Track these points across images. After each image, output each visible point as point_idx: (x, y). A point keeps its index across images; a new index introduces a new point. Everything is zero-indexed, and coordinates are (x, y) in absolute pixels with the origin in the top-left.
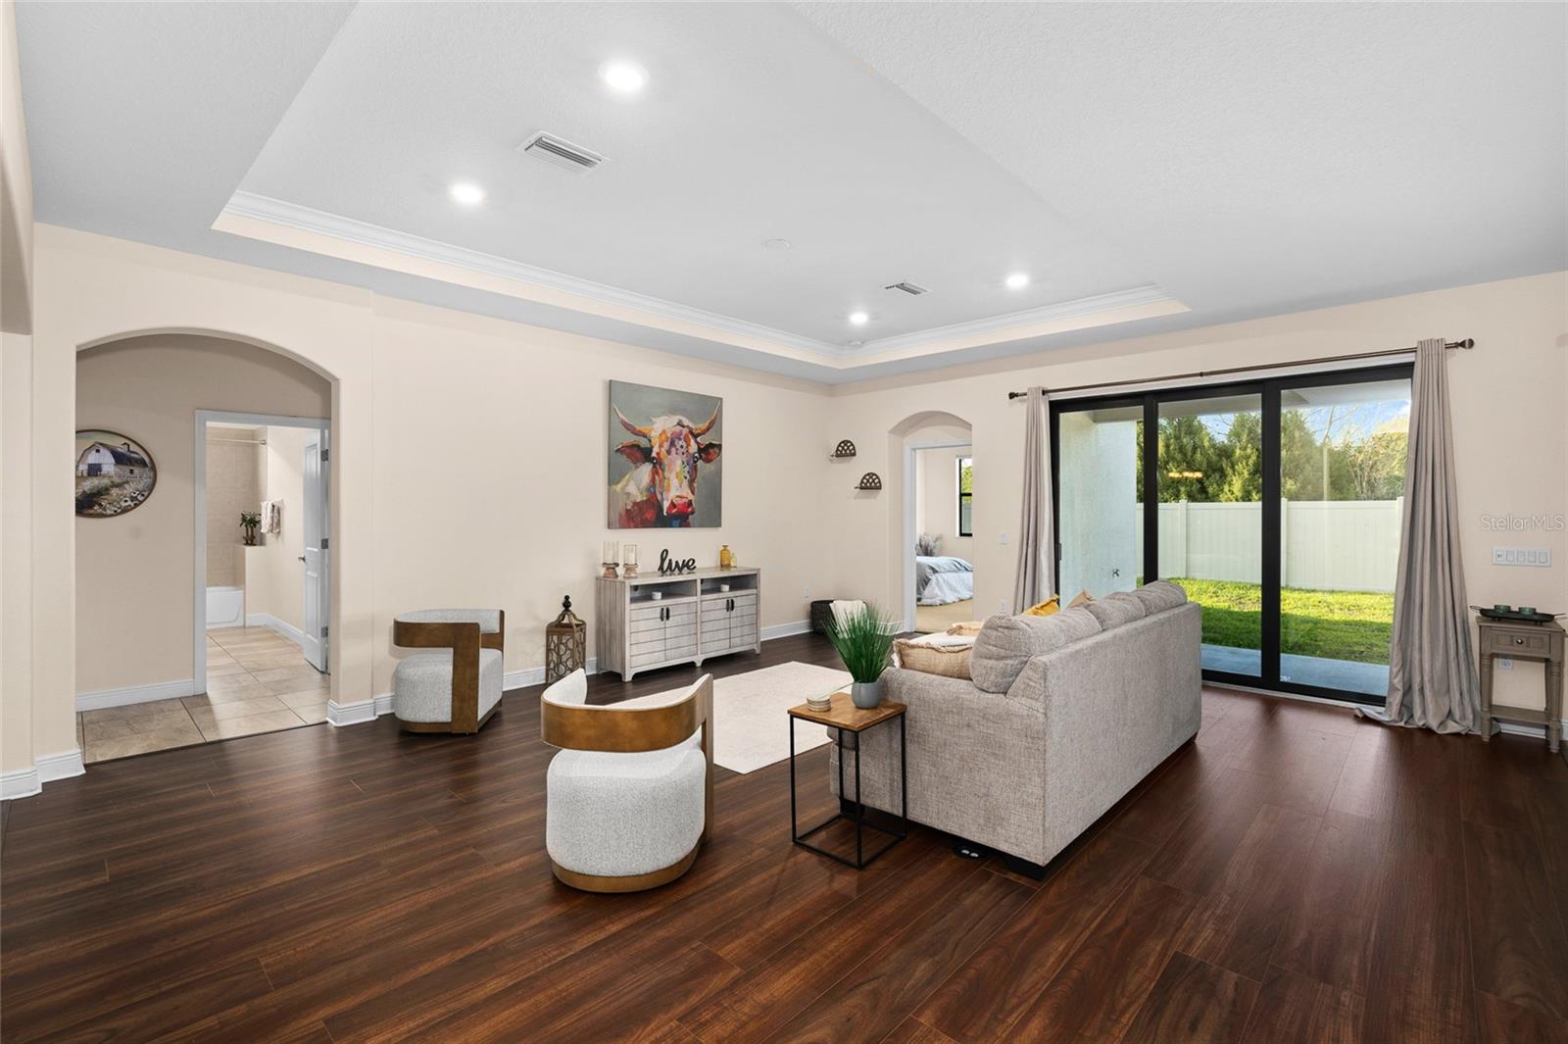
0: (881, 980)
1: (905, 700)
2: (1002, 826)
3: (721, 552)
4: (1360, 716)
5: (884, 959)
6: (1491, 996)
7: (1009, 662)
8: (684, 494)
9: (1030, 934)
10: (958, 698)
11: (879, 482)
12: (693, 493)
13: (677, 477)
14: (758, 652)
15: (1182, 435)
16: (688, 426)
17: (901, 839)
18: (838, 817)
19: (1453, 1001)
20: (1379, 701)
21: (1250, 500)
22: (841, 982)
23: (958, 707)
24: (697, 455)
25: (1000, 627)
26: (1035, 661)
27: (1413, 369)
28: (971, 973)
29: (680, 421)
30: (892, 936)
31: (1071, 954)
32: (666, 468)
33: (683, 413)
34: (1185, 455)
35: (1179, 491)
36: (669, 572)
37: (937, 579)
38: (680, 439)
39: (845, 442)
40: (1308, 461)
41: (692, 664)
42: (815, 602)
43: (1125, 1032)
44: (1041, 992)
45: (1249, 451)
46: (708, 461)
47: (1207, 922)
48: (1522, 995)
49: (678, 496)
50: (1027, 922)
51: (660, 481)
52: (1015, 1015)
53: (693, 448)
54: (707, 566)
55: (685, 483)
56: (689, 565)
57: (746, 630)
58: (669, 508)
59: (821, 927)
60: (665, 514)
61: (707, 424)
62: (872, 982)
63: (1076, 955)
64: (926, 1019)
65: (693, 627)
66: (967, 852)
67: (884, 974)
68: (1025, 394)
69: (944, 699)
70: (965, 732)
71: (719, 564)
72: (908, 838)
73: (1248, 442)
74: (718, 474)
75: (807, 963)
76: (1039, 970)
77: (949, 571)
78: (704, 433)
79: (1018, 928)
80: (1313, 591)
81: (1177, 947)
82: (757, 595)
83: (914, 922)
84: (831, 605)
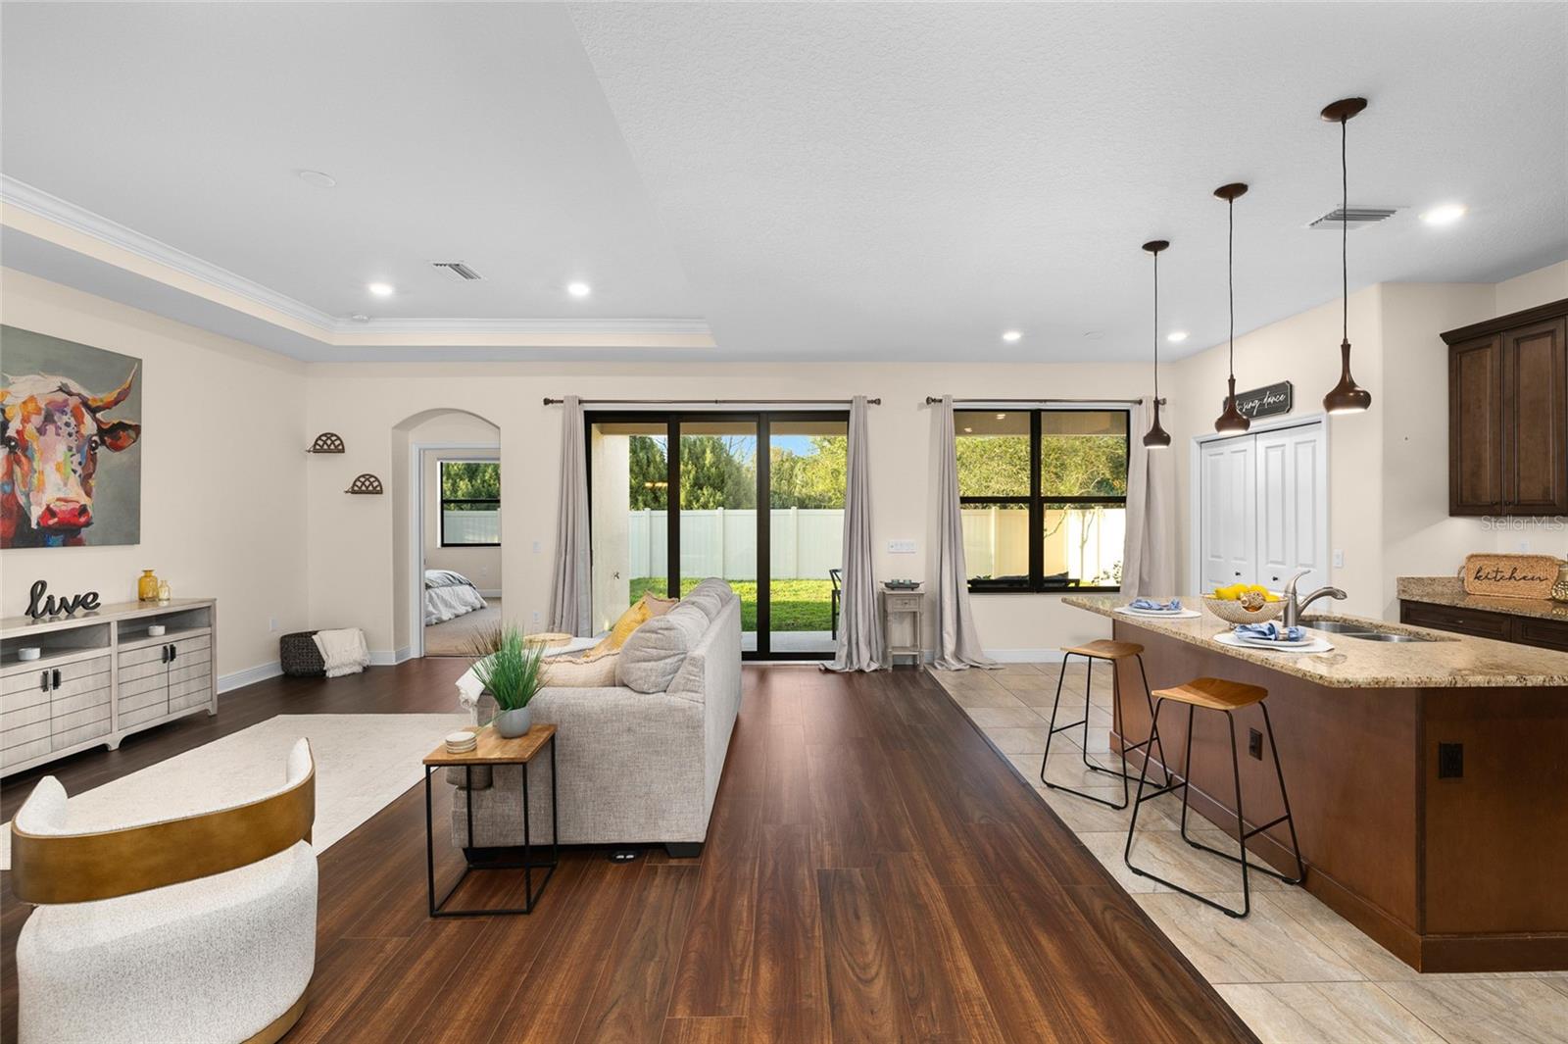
0: (620, 1003)
1: (555, 719)
2: (663, 818)
3: (140, 580)
4: (823, 668)
5: (611, 984)
6: (971, 824)
7: (668, 661)
8: (72, 495)
9: (717, 904)
10: (616, 706)
11: (380, 485)
12: (88, 494)
13: (58, 470)
14: (213, 711)
15: (639, 450)
16: (79, 395)
17: (554, 867)
18: (469, 871)
19: (960, 835)
20: (831, 656)
21: (691, 509)
22: (583, 1025)
23: (616, 714)
24: (95, 438)
25: (661, 629)
26: (694, 655)
27: (849, 416)
28: (693, 956)
29: (65, 385)
30: (603, 959)
31: (755, 903)
32: (37, 456)
33: (68, 372)
34: (641, 468)
35: (637, 500)
36: (47, 616)
37: (430, 596)
38: (63, 412)
39: (329, 435)
40: (730, 477)
41: (102, 749)
42: (285, 636)
43: (822, 942)
44: (752, 943)
45: (690, 467)
46: (116, 447)
47: (823, 841)
48: (982, 817)
49: (58, 500)
50: (709, 894)
51: (25, 476)
52: (746, 971)
53: (89, 427)
54: (117, 601)
55: (74, 480)
56: (86, 603)
57: (194, 685)
58: (42, 518)
59: (526, 986)
60: (34, 526)
61: (115, 394)
62: (614, 1009)
63: (759, 901)
64: (682, 1013)
65: (103, 694)
66: (622, 857)
67: (620, 996)
68: (562, 402)
69: (602, 710)
70: (625, 738)
71: (136, 597)
72: (559, 865)
73: (688, 459)
74: (135, 468)
75: (535, 1028)
76: (741, 927)
77: (443, 586)
78: (108, 406)
79: (705, 902)
80: (741, 581)
81: (817, 867)
82: (212, 636)
83: (616, 937)
84: (314, 637)
